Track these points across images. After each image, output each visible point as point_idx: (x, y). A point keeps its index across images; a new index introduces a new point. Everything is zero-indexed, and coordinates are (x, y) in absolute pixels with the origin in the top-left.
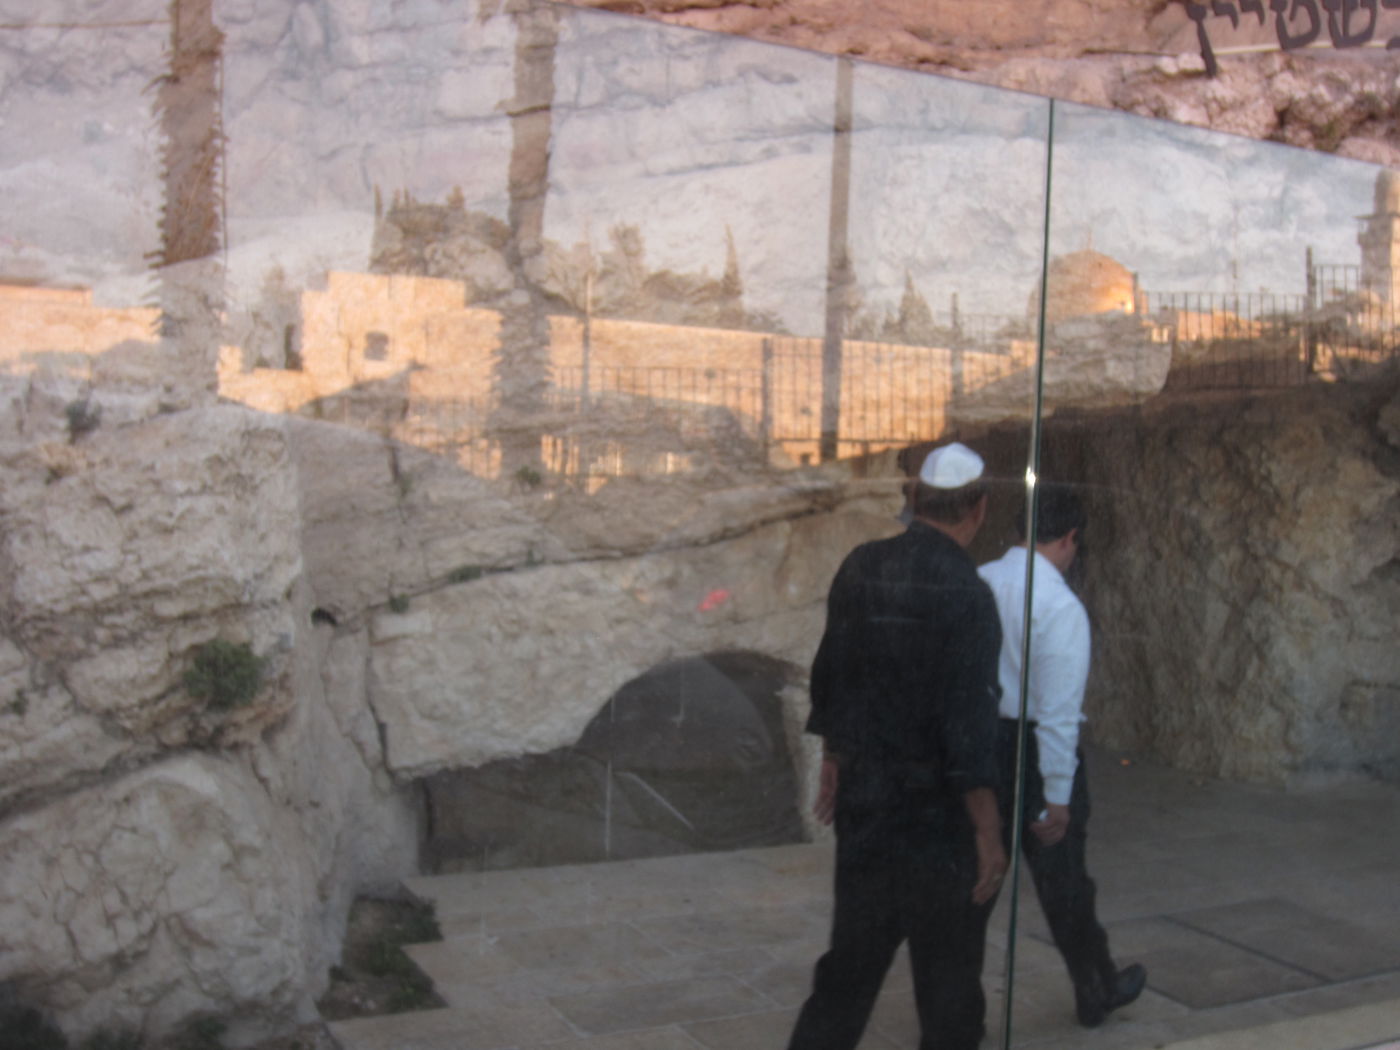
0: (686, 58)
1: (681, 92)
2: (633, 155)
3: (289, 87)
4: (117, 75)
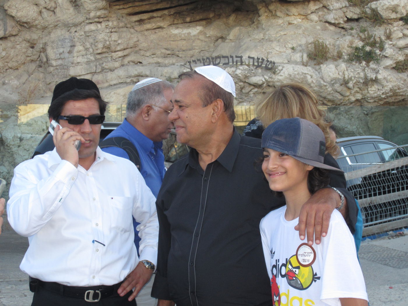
0: (117, 61)
1: (116, 68)
2: (107, 81)
3: (40, 69)
4: (6, 70)
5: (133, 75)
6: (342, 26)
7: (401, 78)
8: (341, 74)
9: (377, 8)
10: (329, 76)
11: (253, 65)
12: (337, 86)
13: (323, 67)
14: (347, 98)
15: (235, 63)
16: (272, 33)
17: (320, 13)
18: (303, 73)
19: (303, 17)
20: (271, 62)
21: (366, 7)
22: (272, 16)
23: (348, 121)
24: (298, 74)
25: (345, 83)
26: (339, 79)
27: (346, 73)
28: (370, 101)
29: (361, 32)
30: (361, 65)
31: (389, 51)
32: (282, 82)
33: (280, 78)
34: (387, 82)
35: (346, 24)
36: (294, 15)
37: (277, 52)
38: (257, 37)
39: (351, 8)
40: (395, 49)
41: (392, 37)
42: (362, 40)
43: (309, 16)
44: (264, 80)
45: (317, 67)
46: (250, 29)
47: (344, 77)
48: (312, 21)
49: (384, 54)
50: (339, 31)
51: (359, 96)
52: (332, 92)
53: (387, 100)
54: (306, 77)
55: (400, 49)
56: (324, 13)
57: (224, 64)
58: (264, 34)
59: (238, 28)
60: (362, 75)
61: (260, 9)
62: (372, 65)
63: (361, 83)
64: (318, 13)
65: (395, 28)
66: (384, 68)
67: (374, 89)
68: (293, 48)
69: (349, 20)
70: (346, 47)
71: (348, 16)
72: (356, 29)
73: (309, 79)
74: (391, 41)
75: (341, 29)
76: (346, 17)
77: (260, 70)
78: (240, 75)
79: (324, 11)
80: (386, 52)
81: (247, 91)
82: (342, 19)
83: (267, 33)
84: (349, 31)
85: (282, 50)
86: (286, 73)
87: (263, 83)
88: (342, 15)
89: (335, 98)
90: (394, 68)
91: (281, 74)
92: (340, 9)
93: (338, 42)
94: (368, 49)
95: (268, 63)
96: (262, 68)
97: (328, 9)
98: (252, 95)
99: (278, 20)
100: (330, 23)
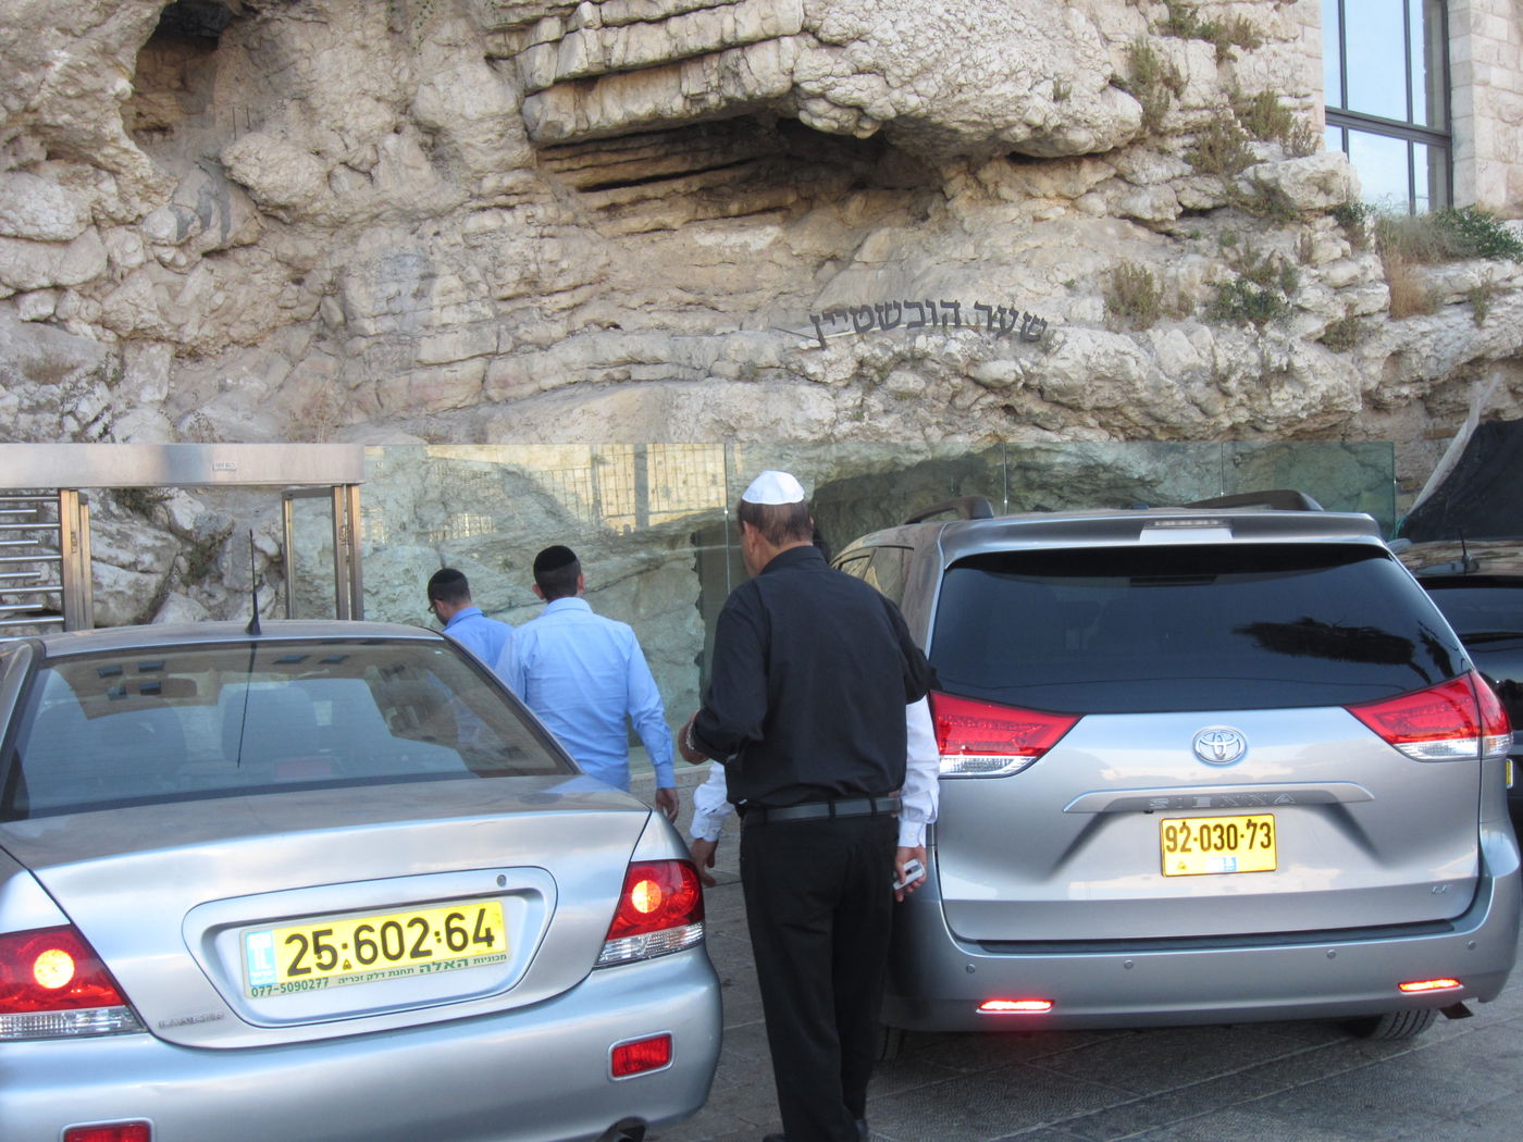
0: (556, 321)
1: (555, 341)
2: (531, 379)
3: (322, 344)
4: (224, 347)
5: (612, 359)
6: (1169, 227)
7: (1343, 366)
8: (1204, 353)
9: (1276, 180)
10: (1178, 360)
11: (989, 329)
12: (1198, 390)
13: (1156, 334)
14: (1212, 421)
15: (940, 324)
16: (1002, 242)
17: (1110, 193)
18: (1117, 351)
19: (1068, 203)
20: (1036, 320)
21: (1236, 177)
22: (983, 198)
23: (1196, 483)
24: (1106, 354)
25: (1218, 380)
26: (1201, 369)
27: (1219, 352)
28: (1268, 428)
29: (1222, 243)
30: (1246, 330)
31: (1311, 294)
32: (1067, 377)
33: (1062, 364)
34: (1315, 376)
35: (1180, 224)
36: (1045, 196)
37: (1031, 295)
38: (956, 255)
39: (1196, 179)
40: (1326, 289)
41: (1314, 257)
42: (1234, 266)
43: (1082, 200)
44: (1020, 372)
45: (1142, 337)
46: (921, 234)
47: (1215, 365)
48: (1090, 213)
49: (1299, 301)
50: (1161, 242)
51: (1242, 416)
52: (1184, 403)
53: (1303, 426)
54: (1126, 362)
55: (1338, 289)
56: (1119, 194)
57: (911, 325)
58: (977, 246)
59: (885, 232)
60: (1254, 357)
61: (951, 179)
62: (1272, 331)
63: (1253, 379)
64: (1103, 192)
65: (1319, 236)
66: (1302, 339)
67: (1286, 397)
68: (1069, 285)
69: (1188, 213)
70: (1198, 281)
71: (1185, 203)
72: (1207, 237)
73: (1135, 371)
74: (1316, 268)
75: (1164, 236)
76: (1180, 204)
77: (1005, 344)
78: (959, 357)
79: (1118, 188)
80: (1305, 296)
81: (968, 403)
82: (1172, 210)
83: (986, 243)
84: (1187, 242)
85: (1041, 289)
86: (1079, 352)
87: (1018, 380)
88: (1173, 198)
89: (1187, 421)
90: (1320, 341)
91: (1065, 352)
92: (1168, 181)
93: (1172, 271)
94: (1254, 289)
95: (1029, 324)
96: (1010, 338)
97: (1131, 183)
98: (977, 414)
99: (1006, 210)
100: (1137, 221)
